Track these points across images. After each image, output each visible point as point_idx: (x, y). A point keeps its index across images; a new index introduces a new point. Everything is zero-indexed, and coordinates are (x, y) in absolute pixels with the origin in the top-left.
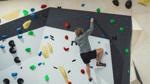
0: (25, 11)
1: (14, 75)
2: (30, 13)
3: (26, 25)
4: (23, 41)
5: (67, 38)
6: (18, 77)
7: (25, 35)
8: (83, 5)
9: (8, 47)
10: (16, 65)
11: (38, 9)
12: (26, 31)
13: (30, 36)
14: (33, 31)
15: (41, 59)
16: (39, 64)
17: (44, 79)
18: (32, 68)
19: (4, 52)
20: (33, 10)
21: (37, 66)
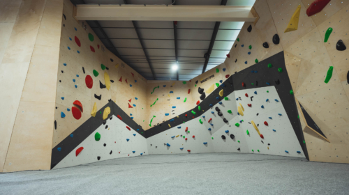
0: (217, 84)
1: (227, 132)
2: (220, 84)
3: (221, 93)
4: (224, 106)
5: (247, 95)
6: (230, 133)
7: (223, 101)
8: (246, 63)
9: (216, 113)
10: (226, 124)
11: (224, 79)
12: (222, 98)
13: (227, 101)
14: (228, 97)
15: (240, 118)
16: (241, 122)
17: (246, 134)
18: (237, 125)
19: (215, 116)
20: (221, 81)
21: (240, 123)
